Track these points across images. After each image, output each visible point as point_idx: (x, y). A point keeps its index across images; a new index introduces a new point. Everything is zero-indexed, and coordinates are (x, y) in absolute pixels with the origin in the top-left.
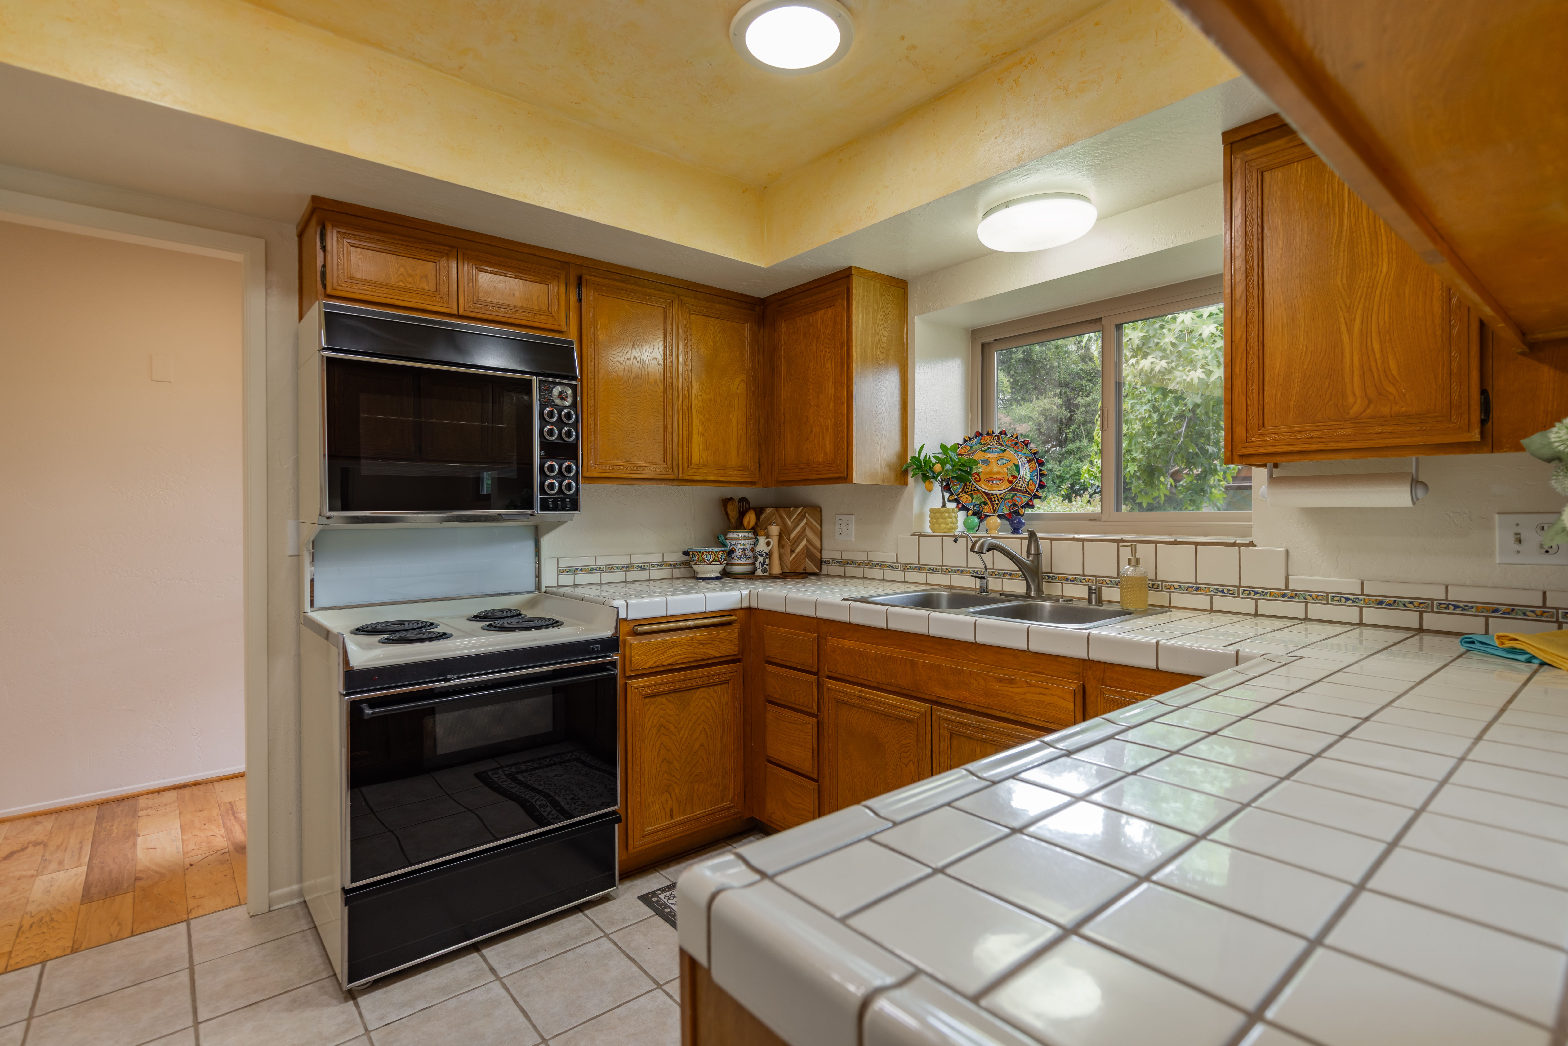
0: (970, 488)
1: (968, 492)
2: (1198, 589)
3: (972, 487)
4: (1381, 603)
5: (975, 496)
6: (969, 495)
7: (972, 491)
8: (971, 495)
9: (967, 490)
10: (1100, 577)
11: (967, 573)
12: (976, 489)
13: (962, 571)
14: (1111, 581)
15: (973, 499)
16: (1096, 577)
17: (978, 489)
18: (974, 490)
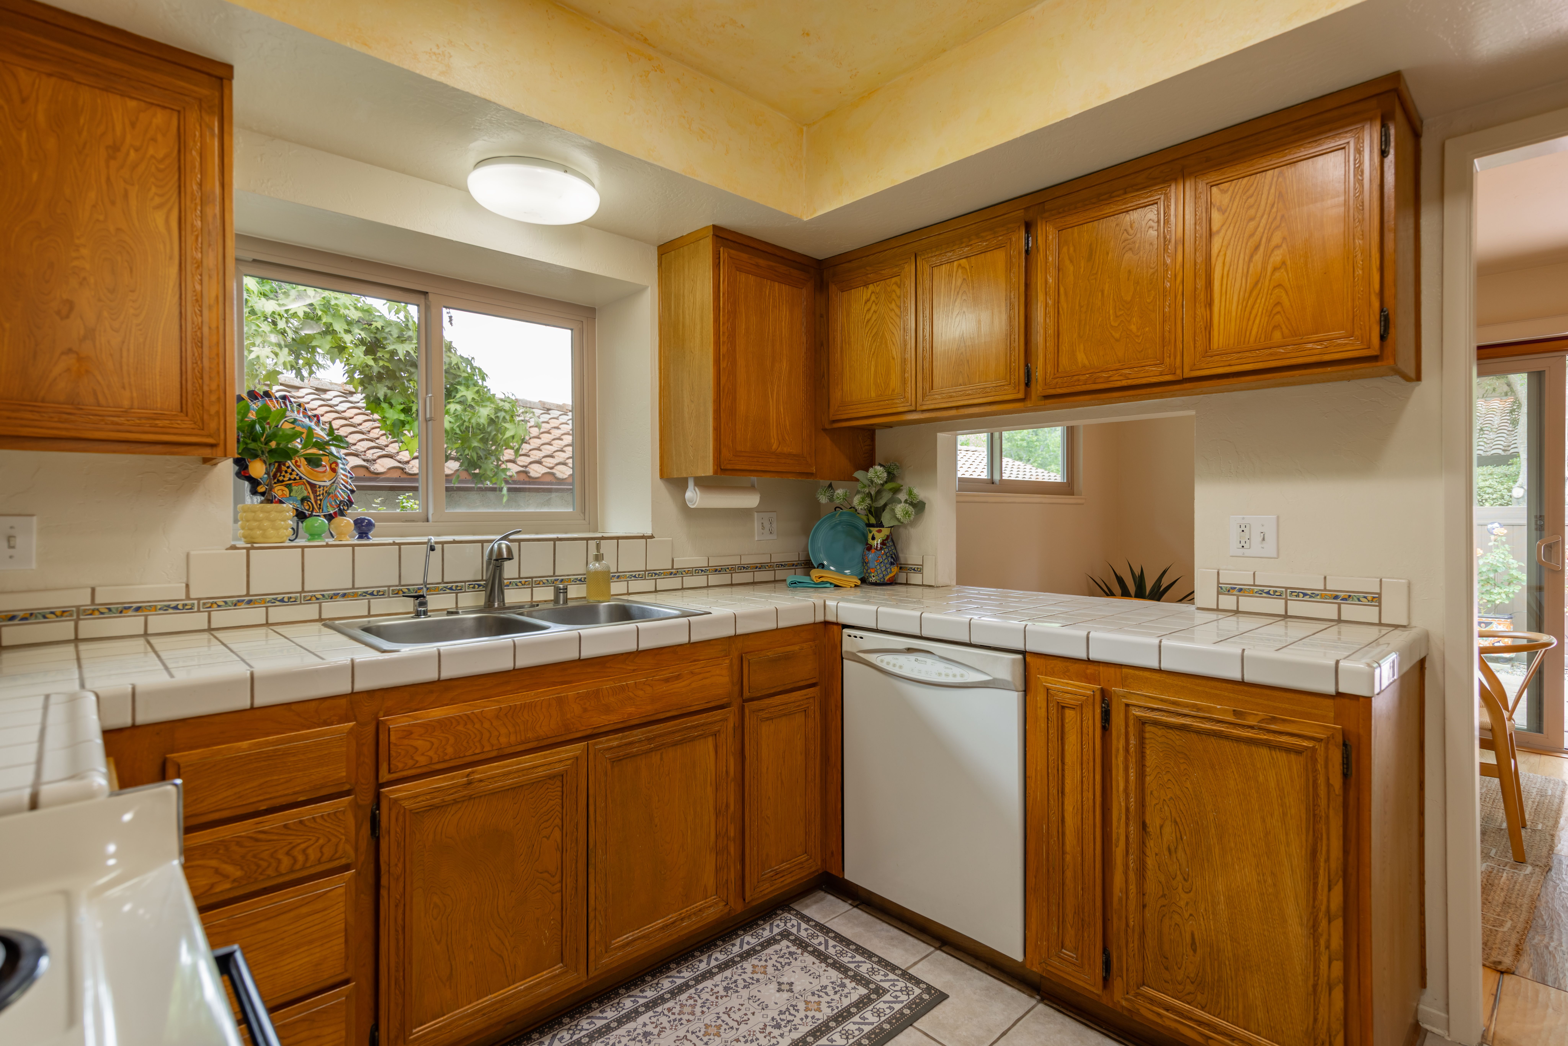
0: (288, 476)
1: (283, 481)
2: (618, 577)
3: (291, 474)
4: (716, 570)
5: (295, 488)
6: (286, 486)
7: (290, 479)
8: (288, 486)
9: (281, 478)
10: (536, 577)
11: (353, 596)
12: (298, 478)
13: (344, 595)
14: (547, 580)
15: (291, 491)
16: (532, 578)
17: (301, 478)
18: (295, 479)
